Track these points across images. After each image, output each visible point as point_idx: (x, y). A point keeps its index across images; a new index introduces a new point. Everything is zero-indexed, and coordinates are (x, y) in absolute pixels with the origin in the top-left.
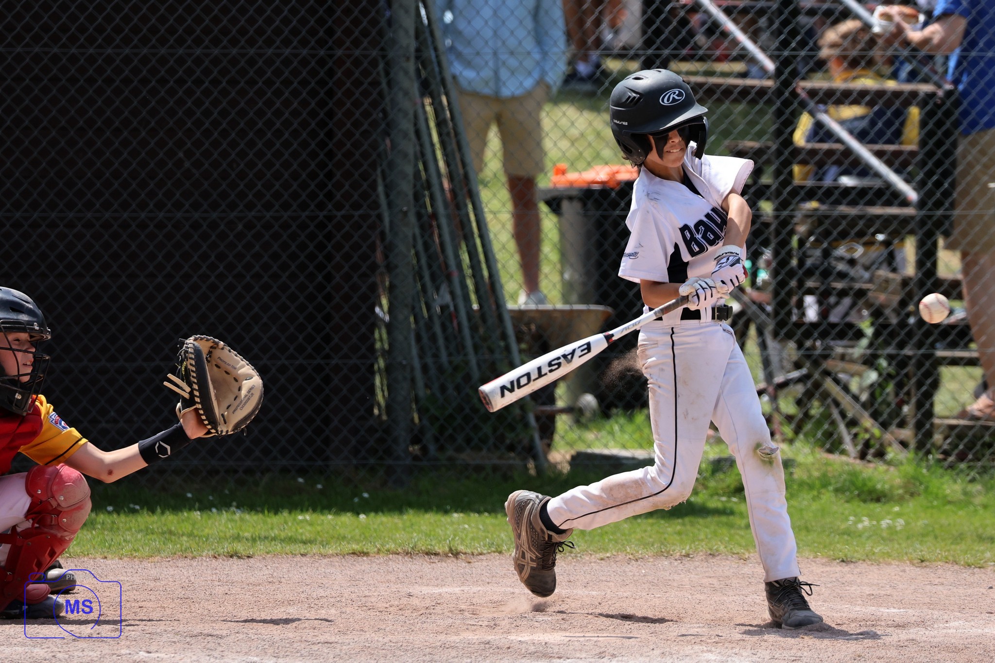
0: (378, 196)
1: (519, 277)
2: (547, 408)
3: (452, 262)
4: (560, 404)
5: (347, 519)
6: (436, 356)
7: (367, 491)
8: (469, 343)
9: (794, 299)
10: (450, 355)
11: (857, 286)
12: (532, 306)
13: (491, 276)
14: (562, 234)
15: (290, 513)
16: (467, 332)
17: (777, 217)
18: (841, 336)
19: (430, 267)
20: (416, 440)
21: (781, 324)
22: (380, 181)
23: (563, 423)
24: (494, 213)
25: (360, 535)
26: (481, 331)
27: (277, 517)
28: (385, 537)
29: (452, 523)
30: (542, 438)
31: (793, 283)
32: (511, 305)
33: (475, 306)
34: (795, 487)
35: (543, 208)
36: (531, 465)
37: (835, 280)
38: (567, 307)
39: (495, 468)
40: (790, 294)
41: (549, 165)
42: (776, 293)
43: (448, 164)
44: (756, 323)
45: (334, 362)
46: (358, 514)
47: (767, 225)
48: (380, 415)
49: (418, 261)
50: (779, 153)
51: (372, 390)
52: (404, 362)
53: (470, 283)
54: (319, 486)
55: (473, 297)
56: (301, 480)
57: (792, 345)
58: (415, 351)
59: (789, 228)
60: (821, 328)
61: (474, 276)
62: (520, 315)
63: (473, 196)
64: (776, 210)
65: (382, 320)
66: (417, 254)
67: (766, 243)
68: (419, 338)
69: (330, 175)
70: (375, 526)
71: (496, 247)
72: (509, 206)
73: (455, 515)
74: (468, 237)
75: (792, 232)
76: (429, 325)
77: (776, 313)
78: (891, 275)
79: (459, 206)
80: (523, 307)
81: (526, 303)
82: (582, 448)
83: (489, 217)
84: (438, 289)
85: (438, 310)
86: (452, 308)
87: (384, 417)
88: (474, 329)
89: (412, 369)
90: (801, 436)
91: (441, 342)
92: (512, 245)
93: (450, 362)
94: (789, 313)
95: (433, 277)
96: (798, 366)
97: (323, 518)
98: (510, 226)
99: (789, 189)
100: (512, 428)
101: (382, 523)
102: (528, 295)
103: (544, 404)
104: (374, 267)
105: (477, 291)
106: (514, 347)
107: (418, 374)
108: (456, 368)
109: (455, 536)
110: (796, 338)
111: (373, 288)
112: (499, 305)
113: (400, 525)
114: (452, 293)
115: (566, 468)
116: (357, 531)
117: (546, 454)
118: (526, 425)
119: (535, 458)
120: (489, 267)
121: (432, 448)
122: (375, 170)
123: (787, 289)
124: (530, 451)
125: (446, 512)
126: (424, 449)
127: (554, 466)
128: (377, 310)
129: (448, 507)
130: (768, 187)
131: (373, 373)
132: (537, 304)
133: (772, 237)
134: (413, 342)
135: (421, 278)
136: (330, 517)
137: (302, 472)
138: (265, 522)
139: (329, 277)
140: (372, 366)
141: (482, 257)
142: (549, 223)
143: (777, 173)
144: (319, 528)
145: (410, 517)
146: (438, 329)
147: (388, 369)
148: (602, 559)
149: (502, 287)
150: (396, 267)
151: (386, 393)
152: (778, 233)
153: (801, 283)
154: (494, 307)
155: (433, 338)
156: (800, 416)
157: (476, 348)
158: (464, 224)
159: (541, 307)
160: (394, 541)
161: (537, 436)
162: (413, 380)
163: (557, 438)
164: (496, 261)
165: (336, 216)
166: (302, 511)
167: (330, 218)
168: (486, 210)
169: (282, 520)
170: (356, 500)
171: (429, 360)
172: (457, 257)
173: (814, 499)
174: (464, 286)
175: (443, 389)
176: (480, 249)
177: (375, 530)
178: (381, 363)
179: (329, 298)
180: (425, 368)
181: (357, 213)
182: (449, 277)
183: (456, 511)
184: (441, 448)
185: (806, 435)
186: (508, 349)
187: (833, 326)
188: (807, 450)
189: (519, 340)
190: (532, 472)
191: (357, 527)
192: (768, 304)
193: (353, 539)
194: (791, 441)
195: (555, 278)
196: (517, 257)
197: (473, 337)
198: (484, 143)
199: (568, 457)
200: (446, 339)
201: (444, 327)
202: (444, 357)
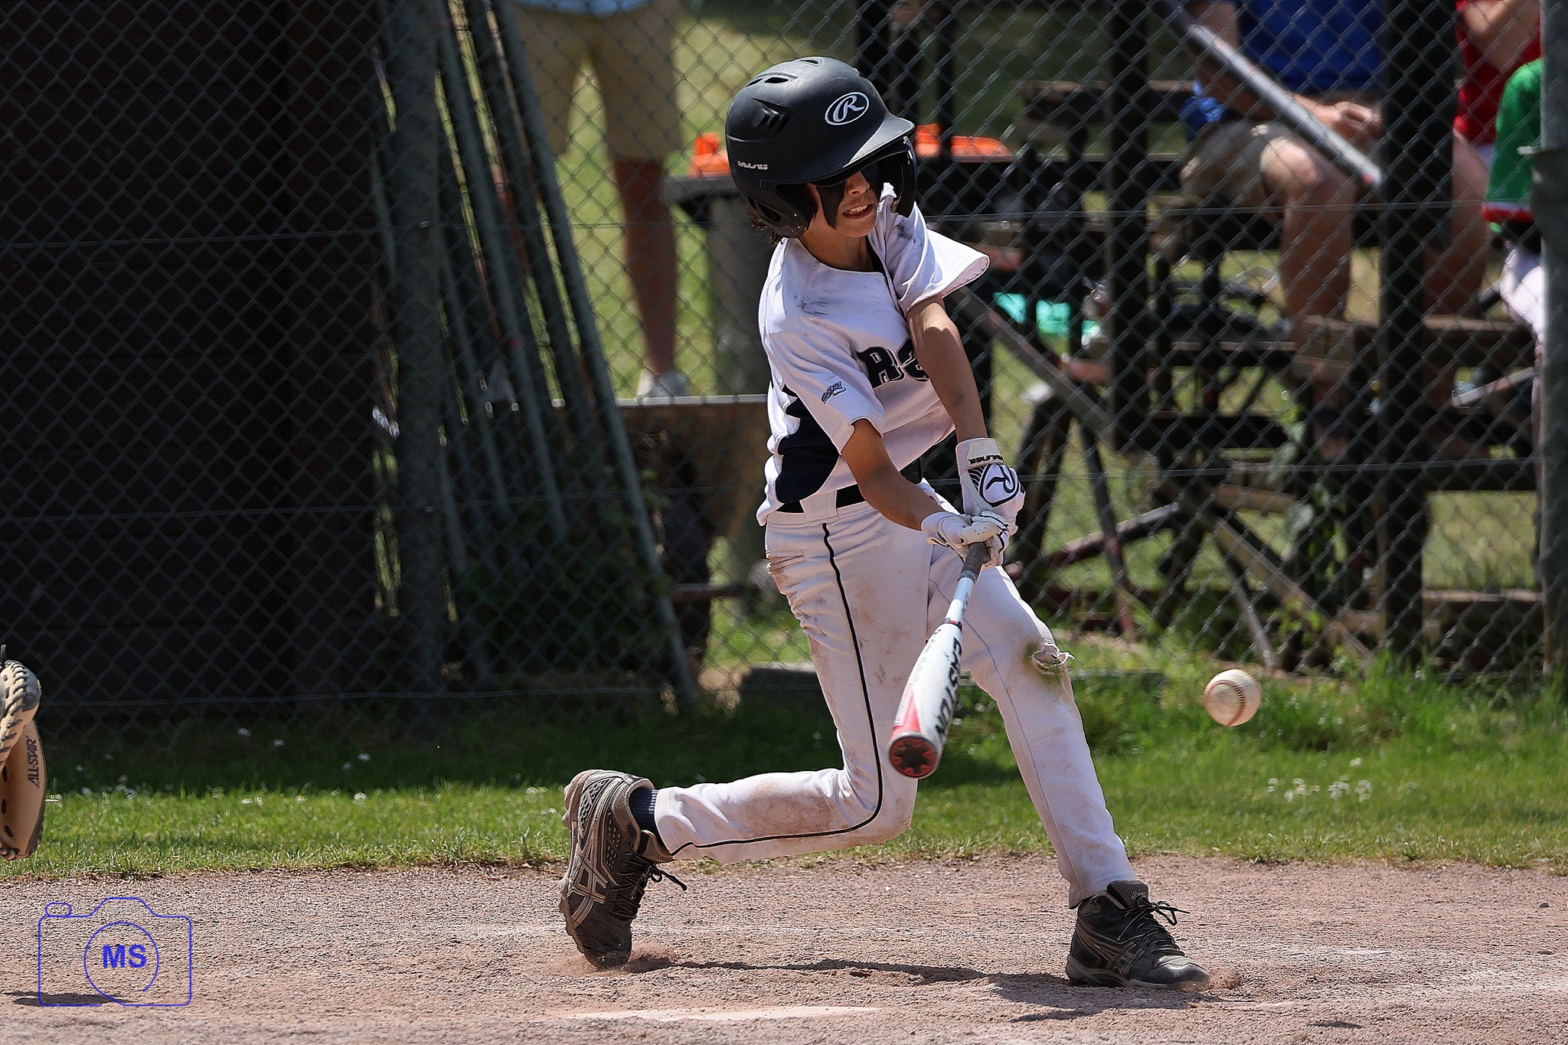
0: (372, 202)
1: (638, 344)
2: (697, 588)
3: (512, 321)
4: (718, 580)
5: (330, 801)
6: (487, 496)
7: (366, 751)
8: (547, 471)
9: (1152, 375)
10: (512, 493)
11: (1271, 347)
12: (664, 400)
13: (585, 343)
14: (714, 263)
15: (226, 793)
16: (542, 450)
17: (1117, 221)
18: (1244, 440)
19: (472, 330)
20: (454, 653)
21: (1129, 422)
22: (375, 173)
23: (723, 616)
24: (590, 228)
25: (357, 831)
26: (570, 447)
27: (203, 801)
28: (403, 835)
29: (527, 806)
30: (687, 644)
31: (1150, 345)
32: (623, 399)
33: (557, 402)
34: (1164, 725)
35: (680, 216)
36: (668, 695)
37: (1229, 337)
38: (727, 399)
39: (602, 702)
40: (1144, 365)
41: (690, 136)
42: (1119, 364)
43: (500, 140)
44: (1080, 421)
45: (299, 511)
46: (352, 793)
47: (1098, 237)
48: (385, 609)
49: (450, 320)
50: (1119, 101)
51: (369, 562)
52: (429, 509)
53: (545, 357)
54: (278, 743)
55: (552, 385)
56: (243, 732)
57: (1150, 460)
58: (447, 488)
59: (1142, 239)
60: (1207, 425)
61: (553, 346)
62: (640, 414)
63: (549, 196)
64: (1116, 207)
65: (385, 432)
66: (447, 308)
67: (1096, 273)
68: (454, 463)
69: (284, 165)
70: (385, 816)
71: (593, 288)
72: (617, 215)
73: (531, 790)
74: (541, 273)
75: (1146, 249)
76: (473, 441)
77: (1120, 401)
78: (1334, 325)
79: (523, 217)
80: (646, 401)
81: (651, 394)
82: (762, 661)
83: (578, 236)
84: (487, 371)
85: (490, 409)
86: (515, 407)
87: (394, 612)
88: (555, 443)
89: (444, 524)
90: (1171, 629)
91: (495, 469)
92: (622, 285)
93: (514, 508)
94: (1145, 401)
95: (478, 350)
96: (1161, 498)
97: (286, 801)
98: (618, 249)
99: (1140, 166)
100: (632, 627)
101: (395, 809)
102: (656, 379)
103: (688, 580)
104: (368, 334)
105: (560, 374)
106: (631, 475)
107: (455, 531)
108: (524, 518)
109: (533, 829)
110: (1157, 447)
111: (367, 372)
112: (602, 397)
113: (431, 811)
114: (514, 379)
115: (733, 699)
116: (350, 823)
117: (695, 673)
118: (657, 621)
119: (675, 681)
120: (581, 329)
121: (484, 667)
122: (367, 153)
123: (1139, 354)
124: (666, 669)
125: (514, 786)
126: (469, 669)
127: (711, 696)
128: (376, 413)
129: (518, 776)
130: (1099, 165)
131: (371, 531)
132: (672, 396)
133: (1108, 259)
134: (444, 471)
135: (456, 351)
136: (300, 799)
137: (246, 716)
138: (181, 813)
139: (286, 355)
140: (370, 516)
141: (567, 310)
142: (690, 244)
143: (1117, 139)
144: (282, 821)
145: (447, 795)
146: (488, 446)
147: (398, 523)
148: (808, 867)
149: (606, 364)
150: (411, 332)
151: (397, 568)
152: (1119, 251)
153: (1164, 345)
154: (592, 402)
155: (481, 463)
156: (1171, 591)
157: (561, 480)
158: (533, 249)
159: (679, 400)
160: (422, 841)
161: (677, 641)
162: (446, 541)
163: (714, 641)
164: (593, 316)
165: (296, 241)
166: (248, 790)
167: (285, 245)
168: (574, 222)
169: (212, 808)
170: (347, 766)
171: (475, 504)
172: (521, 310)
173: (1199, 747)
174: (536, 366)
175: (501, 556)
176: (564, 296)
177: (385, 822)
178: (387, 514)
179: (286, 393)
180: (467, 519)
181: (335, 235)
182: (507, 348)
183: (532, 784)
184: (501, 668)
185: (1180, 629)
186: (619, 479)
187: (1228, 421)
188: (1182, 655)
189: (640, 463)
190: (670, 707)
191: (351, 817)
192: (1103, 385)
193: (344, 840)
194: (1153, 640)
195: (705, 347)
196: (632, 308)
197: (554, 460)
198: (568, 98)
199: (737, 678)
200: (505, 463)
201: (500, 442)
202: (502, 499)
